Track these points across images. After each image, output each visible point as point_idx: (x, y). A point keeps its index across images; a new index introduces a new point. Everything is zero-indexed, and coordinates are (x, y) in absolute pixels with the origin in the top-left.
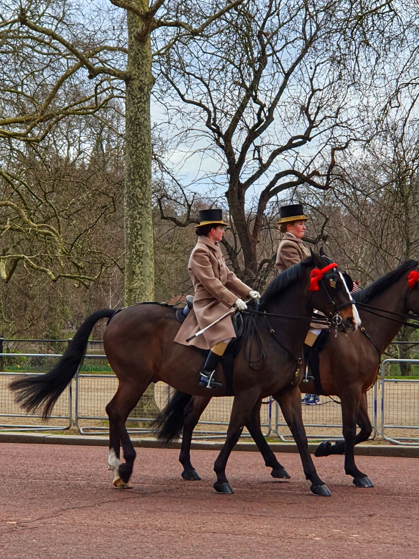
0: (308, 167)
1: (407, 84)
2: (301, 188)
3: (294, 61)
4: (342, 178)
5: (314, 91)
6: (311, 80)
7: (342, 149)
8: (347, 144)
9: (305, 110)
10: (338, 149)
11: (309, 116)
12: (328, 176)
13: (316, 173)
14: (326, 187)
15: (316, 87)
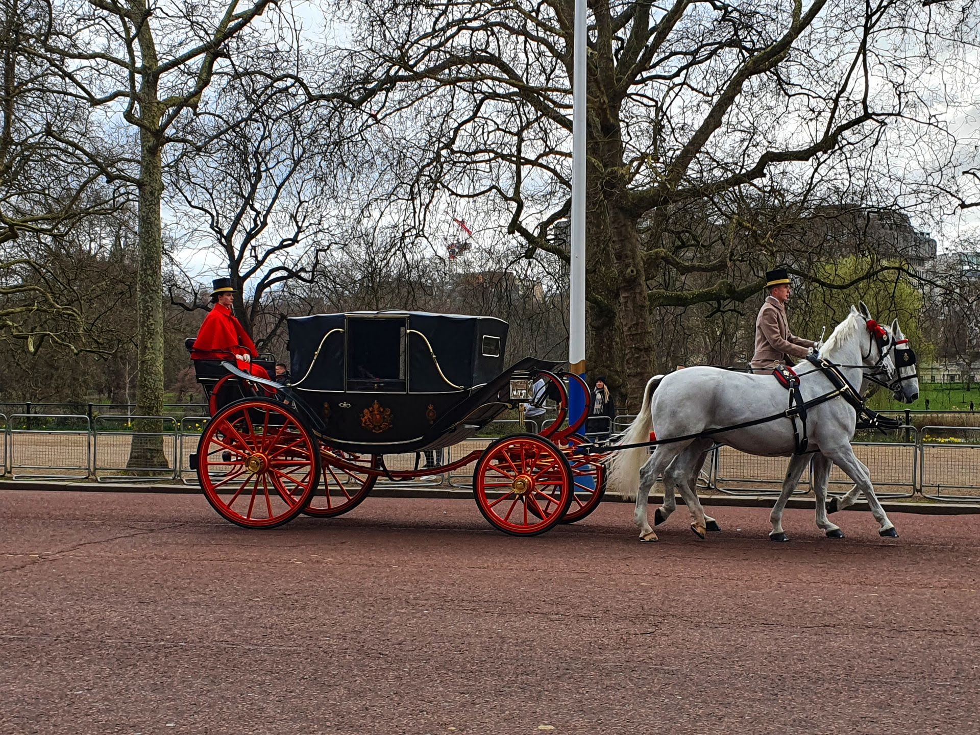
0: (296, 265)
1: (376, 200)
2: (291, 282)
3: (285, 176)
4: (324, 274)
5: (301, 203)
6: (299, 193)
7: (325, 251)
8: (329, 247)
9: (293, 217)
10: (321, 250)
11: (297, 223)
12: (313, 272)
13: (303, 269)
14: (311, 281)
15: (302, 199)
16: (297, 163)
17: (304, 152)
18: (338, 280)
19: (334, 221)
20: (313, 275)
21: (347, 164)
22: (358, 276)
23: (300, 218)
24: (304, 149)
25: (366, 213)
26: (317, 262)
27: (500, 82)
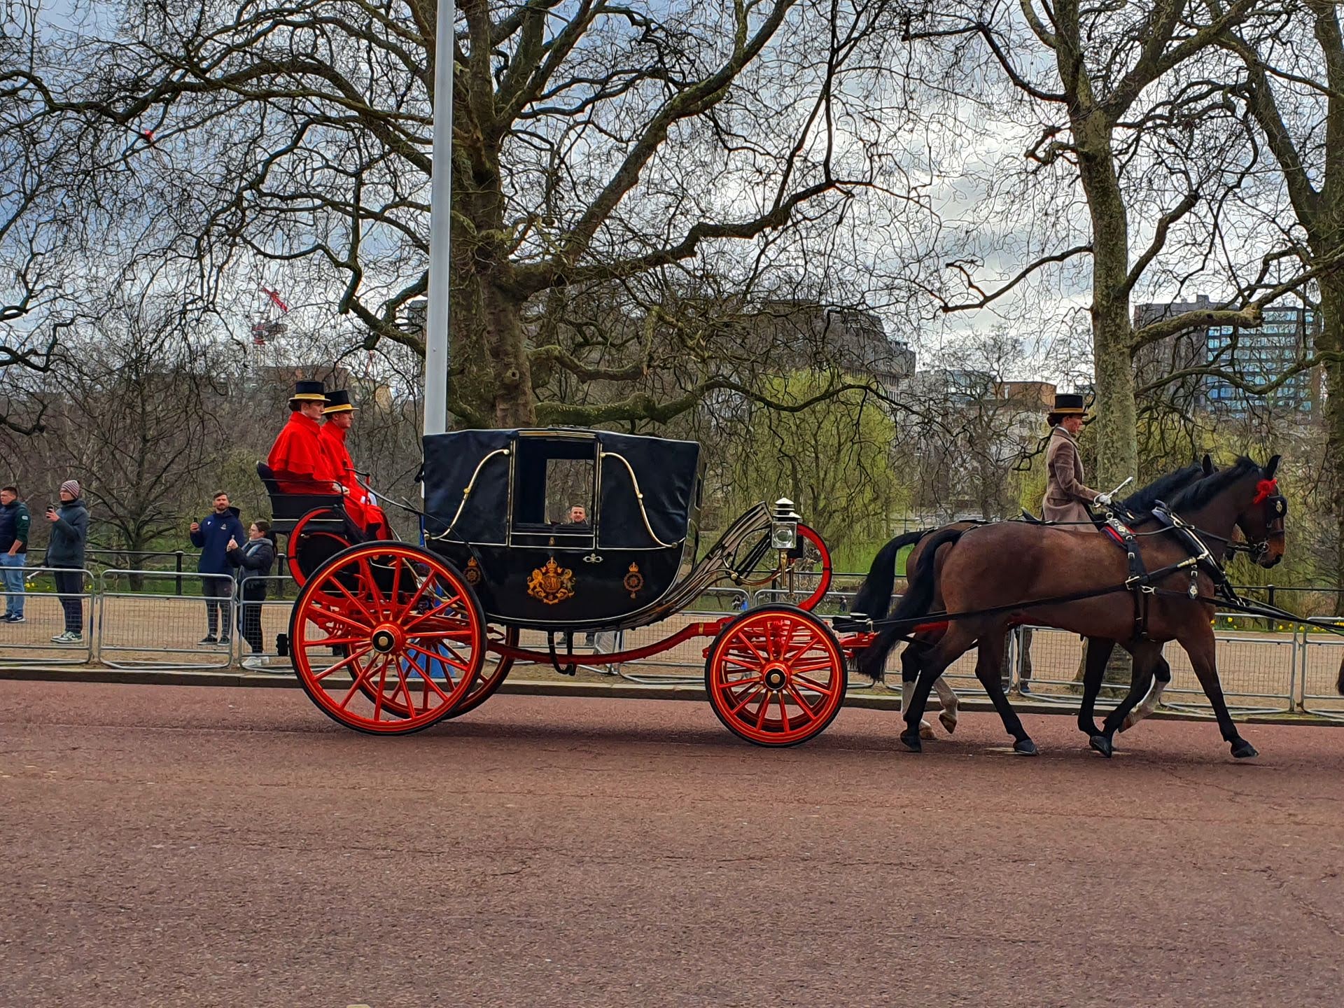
16: (29, 198)
17: (40, 183)
18: (85, 369)
19: (82, 283)
20: (48, 360)
21: (102, 203)
22: (117, 363)
23: (31, 277)
24: (40, 177)
25: (129, 275)
26: (55, 342)
27: (331, 101)
